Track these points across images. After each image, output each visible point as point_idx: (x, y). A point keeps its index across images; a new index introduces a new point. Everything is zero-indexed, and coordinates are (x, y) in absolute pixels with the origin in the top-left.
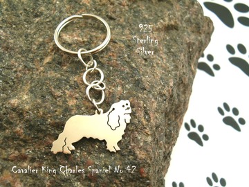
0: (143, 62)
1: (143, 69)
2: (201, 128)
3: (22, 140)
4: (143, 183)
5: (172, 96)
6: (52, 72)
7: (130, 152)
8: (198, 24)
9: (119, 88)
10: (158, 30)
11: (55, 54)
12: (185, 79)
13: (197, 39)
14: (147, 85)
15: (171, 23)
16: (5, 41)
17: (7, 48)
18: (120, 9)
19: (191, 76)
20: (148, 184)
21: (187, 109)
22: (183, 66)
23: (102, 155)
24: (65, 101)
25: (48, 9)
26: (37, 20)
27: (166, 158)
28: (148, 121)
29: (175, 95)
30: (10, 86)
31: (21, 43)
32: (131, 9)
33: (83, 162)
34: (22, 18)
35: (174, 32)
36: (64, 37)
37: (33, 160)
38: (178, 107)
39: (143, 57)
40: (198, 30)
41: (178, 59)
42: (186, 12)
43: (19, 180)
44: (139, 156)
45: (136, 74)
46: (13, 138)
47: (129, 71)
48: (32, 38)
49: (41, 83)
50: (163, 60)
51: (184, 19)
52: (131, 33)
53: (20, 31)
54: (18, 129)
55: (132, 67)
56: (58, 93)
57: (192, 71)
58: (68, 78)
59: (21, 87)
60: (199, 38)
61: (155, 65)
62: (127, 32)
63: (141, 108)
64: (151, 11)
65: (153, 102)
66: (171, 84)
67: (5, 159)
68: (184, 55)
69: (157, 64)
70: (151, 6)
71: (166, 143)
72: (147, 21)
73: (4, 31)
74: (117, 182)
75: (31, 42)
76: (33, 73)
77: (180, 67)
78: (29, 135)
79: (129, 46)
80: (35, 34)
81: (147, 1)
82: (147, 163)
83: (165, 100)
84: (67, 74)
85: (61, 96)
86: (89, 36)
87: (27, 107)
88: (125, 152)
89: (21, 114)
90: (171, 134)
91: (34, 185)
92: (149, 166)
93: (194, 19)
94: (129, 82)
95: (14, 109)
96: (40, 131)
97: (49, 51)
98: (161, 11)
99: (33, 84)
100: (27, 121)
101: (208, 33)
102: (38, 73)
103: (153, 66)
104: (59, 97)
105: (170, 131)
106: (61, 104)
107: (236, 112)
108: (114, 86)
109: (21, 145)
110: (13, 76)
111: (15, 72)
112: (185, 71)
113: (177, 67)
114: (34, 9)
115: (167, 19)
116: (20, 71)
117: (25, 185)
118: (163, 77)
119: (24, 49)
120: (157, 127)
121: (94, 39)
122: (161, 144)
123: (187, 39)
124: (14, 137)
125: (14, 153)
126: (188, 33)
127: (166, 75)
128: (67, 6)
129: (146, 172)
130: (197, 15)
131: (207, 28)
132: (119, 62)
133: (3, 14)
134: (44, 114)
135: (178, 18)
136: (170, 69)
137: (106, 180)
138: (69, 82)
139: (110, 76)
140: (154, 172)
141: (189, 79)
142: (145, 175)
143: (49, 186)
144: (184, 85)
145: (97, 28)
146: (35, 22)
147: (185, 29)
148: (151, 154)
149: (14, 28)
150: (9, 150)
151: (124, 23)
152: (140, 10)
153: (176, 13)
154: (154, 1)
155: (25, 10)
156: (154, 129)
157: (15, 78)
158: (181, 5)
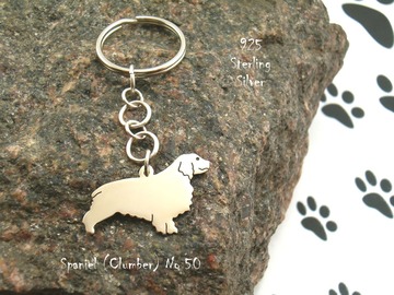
0: (222, 92)
1: (220, 103)
2: (325, 212)
3: (24, 208)
4: (215, 279)
5: (267, 148)
6: (76, 105)
7: (194, 229)
8: (317, 36)
9: (181, 132)
11: (80, 77)
12: (291, 123)
13: (314, 60)
14: (225, 128)
15: (270, 33)
16: (2, 57)
17: (5, 68)
18: (188, 9)
19: (303, 119)
20: (221, 282)
21: (297, 177)
22: (288, 102)
23: (150, 234)
24: (94, 150)
25: (72, 8)
26: (54, 25)
27: (258, 251)
28: (225, 182)
29: (273, 146)
30: (8, 126)
31: (28, 60)
33: (119, 244)
35: (276, 47)
37: (40, 240)
38: (279, 167)
39: (221, 85)
40: (317, 44)
41: (279, 90)
42: (298, 16)
43: (17, 270)
44: (208, 236)
45: (208, 110)
46: (10, 206)
47: (197, 106)
48: (45, 53)
49: (58, 121)
50: (255, 91)
51: (295, 27)
52: (204, 48)
53: (26, 42)
54: (18, 190)
55: (202, 100)
56: (83, 137)
57: (305, 111)
58: (100, 114)
59: (25, 128)
60: (320, 58)
61: (241, 98)
62: (197, 45)
63: (214, 162)
65: (234, 155)
66: (267, 129)
68: (291, 85)
69: (245, 96)
70: (239, 5)
71: (258, 224)
72: (231, 29)
74: (172, 275)
75: (44, 59)
76: (45, 108)
77: (283, 103)
78: (36, 200)
79: (198, 67)
80: (50, 46)
82: (220, 247)
83: (255, 153)
84: (99, 109)
85: (87, 142)
86: (135, 51)
87: (34, 157)
88: (185, 230)
89: (24, 167)
90: (267, 211)
91: (41, 277)
92: (224, 252)
93: (311, 28)
94: (196, 123)
95: (13, 161)
96: (53, 194)
97: (72, 72)
98: (256, 14)
99: (44, 123)
100: (34, 178)
101: (337, 52)
102: (53, 106)
103: (237, 100)
104: (85, 143)
105: (265, 206)
106: (87, 153)
107: (386, 185)
108: (173, 128)
109: (22, 217)
110: (13, 111)
111: (17, 105)
112: (291, 110)
113: (277, 102)
114: (49, 8)
115: (264, 26)
116: (24, 104)
117: (26, 277)
118: (254, 116)
119: (32, 69)
120: (239, 194)
121: (144, 55)
122: (246, 222)
123: (298, 58)
124: (12, 204)
125: (10, 229)
126: (299, 49)
127: (258, 115)
128: (103, 4)
129: (218, 261)
130: (318, 21)
131: (335, 43)
132: (181, 92)
134: (60, 168)
135: (283, 25)
136: (265, 105)
138: (100, 121)
139: (165, 113)
140: (233, 264)
141: (300, 123)
142: (216, 267)
143: (64, 280)
144: (291, 133)
145: (150, 39)
146: (51, 28)
147: (296, 43)
148: (226, 233)
149: (17, 37)
150: (3, 223)
151: (194, 32)
152: (220, 11)
153: (281, 17)
155: (35, 8)
156: (235, 195)
157: (16, 114)
158: (290, 4)
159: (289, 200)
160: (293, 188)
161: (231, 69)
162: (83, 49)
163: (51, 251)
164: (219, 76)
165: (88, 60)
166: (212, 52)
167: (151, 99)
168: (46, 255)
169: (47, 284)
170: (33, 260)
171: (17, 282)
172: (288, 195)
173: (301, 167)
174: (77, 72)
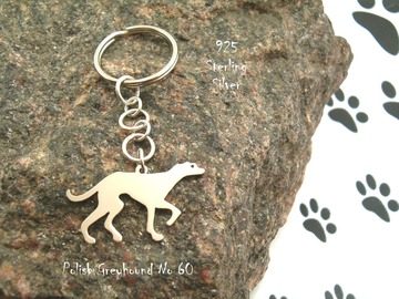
0: (224, 108)
1: (222, 119)
2: (326, 214)
3: (32, 219)
4: (207, 293)
5: (266, 162)
6: (86, 119)
7: (190, 244)
8: (321, 49)
9: (182, 147)
10: (254, 58)
11: (91, 91)
12: (292, 136)
13: (317, 74)
14: (225, 143)
15: (275, 48)
16: (22, 70)
17: (24, 81)
18: (196, 24)
19: (305, 132)
20: (214, 295)
21: (299, 183)
22: (289, 116)
23: (148, 247)
24: (99, 164)
25: (88, 24)
26: (72, 39)
27: (257, 257)
28: (222, 198)
29: (273, 159)
30: (23, 138)
31: (45, 73)
32: (213, 25)
33: (118, 256)
34: (50, 35)
35: (280, 62)
36: (107, 67)
37: (46, 249)
38: (279, 178)
39: (223, 101)
40: (321, 58)
41: (281, 105)
42: (303, 30)
43: (24, 277)
44: (202, 252)
45: (209, 126)
46: (20, 215)
47: (199, 122)
48: (62, 66)
49: (67, 135)
50: (257, 106)
51: (299, 42)
52: (210, 63)
53: (46, 56)
55: (204, 115)
56: (89, 151)
57: (307, 123)
58: (107, 128)
59: (38, 140)
60: (323, 72)
61: (242, 113)
62: (204, 61)
63: (212, 178)
64: (245, 28)
65: (233, 170)
66: (266, 144)
67: (6, 245)
68: (294, 99)
69: (246, 111)
70: (247, 20)
71: (256, 234)
73: (22, 55)
74: (166, 288)
75: (60, 73)
76: (57, 120)
77: (284, 117)
78: (43, 211)
79: (203, 83)
80: (66, 60)
81: (242, 13)
82: (214, 263)
83: (254, 168)
84: (106, 123)
85: (93, 156)
86: (144, 66)
87: (42, 170)
88: (181, 244)
89: (34, 179)
90: (265, 220)
91: (45, 285)
92: (217, 267)
93: (315, 42)
94: (197, 139)
95: (24, 173)
96: (59, 206)
97: (84, 86)
98: (262, 29)
99: (55, 136)
100: (42, 190)
101: (341, 64)
102: (64, 119)
103: (238, 115)
104: (90, 157)
105: (265, 216)
106: (92, 167)
107: (385, 190)
108: (175, 143)
109: (30, 226)
110: (28, 123)
111: (32, 117)
112: (292, 123)
113: (279, 117)
114: (68, 23)
115: (268, 41)
116: (38, 116)
117: (32, 284)
118: (255, 131)
119: (48, 82)
120: (236, 209)
122: (242, 235)
123: (301, 73)
124: (22, 214)
125: (20, 237)
126: (303, 63)
127: (259, 129)
128: (117, 19)
129: (212, 276)
130: (322, 36)
131: (339, 56)
132: (185, 107)
133: (23, 29)
134: (66, 181)
135: (288, 41)
136: (267, 120)
137: (150, 285)
138: (107, 135)
139: (170, 128)
140: (227, 277)
142: (209, 281)
143: (67, 289)
144: (291, 145)
145: (159, 54)
146: (69, 42)
147: (300, 57)
148: (220, 249)
149: (37, 51)
150: (13, 231)
151: (201, 47)
152: (228, 27)
153: (286, 33)
154: (252, 12)
155: (55, 23)
156: (231, 211)
157: (31, 126)
158: (296, 19)
159: (291, 205)
160: (295, 193)
163: (56, 260)
164: (222, 91)
167: (155, 114)
168: (51, 263)
169: (51, 292)
170: (39, 268)
171: (23, 289)
172: (289, 200)
174: (89, 86)
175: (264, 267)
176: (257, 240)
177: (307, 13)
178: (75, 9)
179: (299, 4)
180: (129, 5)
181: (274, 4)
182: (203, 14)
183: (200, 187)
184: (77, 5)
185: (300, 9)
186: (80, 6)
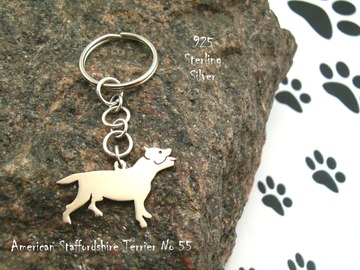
0: (190, 105)
1: (189, 115)
2: (281, 189)
3: (21, 222)
5: (231, 151)
6: (63, 123)
7: (171, 235)
8: (270, 43)
11: (65, 97)
12: (251, 125)
13: (269, 66)
14: (194, 139)
15: (230, 45)
18: (157, 27)
19: (262, 120)
21: (258, 165)
22: (248, 107)
24: (79, 166)
25: (56, 32)
26: (41, 47)
28: (196, 190)
29: (237, 149)
31: (19, 81)
32: (172, 27)
34: (20, 45)
35: (235, 57)
38: (242, 164)
39: (189, 98)
40: (271, 51)
41: (240, 98)
42: (253, 27)
45: (178, 123)
46: (10, 219)
47: (169, 120)
48: (34, 74)
49: (47, 141)
50: (219, 101)
51: (251, 37)
52: (172, 64)
54: (16, 206)
55: (173, 114)
56: (70, 154)
57: (262, 112)
58: (84, 132)
59: (20, 146)
60: (273, 64)
61: (206, 109)
62: (167, 61)
63: (185, 172)
65: (203, 163)
66: (230, 135)
68: (250, 91)
69: (210, 107)
70: (202, 20)
71: (226, 216)
75: (33, 80)
76: (35, 126)
77: (244, 109)
78: (32, 214)
79: (168, 83)
80: (38, 68)
81: (197, 14)
82: (195, 250)
83: (221, 158)
84: (83, 126)
85: (74, 159)
87: (28, 176)
88: (163, 235)
89: (20, 185)
90: (233, 203)
93: (265, 37)
94: (168, 136)
95: (10, 179)
96: (47, 208)
97: (58, 93)
98: (216, 29)
99: (35, 143)
100: (29, 195)
101: (288, 54)
102: (43, 125)
103: (203, 110)
104: (71, 160)
105: (232, 200)
106: (74, 170)
107: (332, 163)
108: (148, 142)
109: (20, 229)
110: (8, 131)
111: (12, 125)
112: (251, 113)
113: (238, 109)
114: (36, 32)
115: (224, 40)
116: (18, 124)
118: (219, 124)
119: (23, 90)
120: (209, 198)
122: (216, 221)
123: (255, 66)
124: (12, 218)
125: (11, 239)
126: (255, 57)
127: (222, 122)
128: (83, 27)
129: (193, 262)
130: (270, 30)
131: (285, 47)
132: (154, 107)
134: (50, 184)
135: (241, 37)
136: (228, 113)
138: (84, 138)
139: (142, 128)
141: (259, 124)
142: (191, 267)
144: (251, 133)
145: (124, 58)
146: (39, 51)
147: (252, 52)
148: (199, 236)
149: (10, 61)
150: (5, 235)
151: (163, 49)
152: (186, 28)
153: (239, 30)
154: (206, 13)
155: (24, 33)
156: (205, 200)
157: (12, 133)
158: (245, 17)
159: (252, 185)
160: (254, 174)
161: (196, 82)
162: (66, 70)
163: (47, 258)
164: (186, 90)
165: (71, 81)
166: (180, 68)
168: (43, 262)
172: (250, 181)
173: (260, 156)
174: (62, 92)
175: (232, 244)
176: (227, 222)
177: (255, 10)
178: (41, 19)
179: (247, 3)
180: (93, 13)
181: (225, 4)
182: (162, 18)
183: (175, 181)
184: (43, 15)
185: (249, 7)
186: (47, 15)
